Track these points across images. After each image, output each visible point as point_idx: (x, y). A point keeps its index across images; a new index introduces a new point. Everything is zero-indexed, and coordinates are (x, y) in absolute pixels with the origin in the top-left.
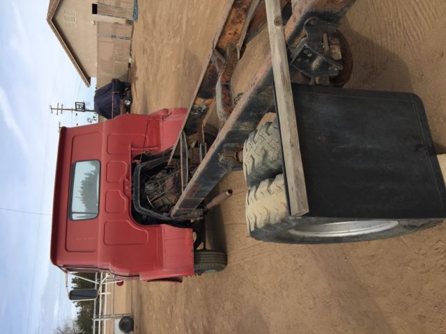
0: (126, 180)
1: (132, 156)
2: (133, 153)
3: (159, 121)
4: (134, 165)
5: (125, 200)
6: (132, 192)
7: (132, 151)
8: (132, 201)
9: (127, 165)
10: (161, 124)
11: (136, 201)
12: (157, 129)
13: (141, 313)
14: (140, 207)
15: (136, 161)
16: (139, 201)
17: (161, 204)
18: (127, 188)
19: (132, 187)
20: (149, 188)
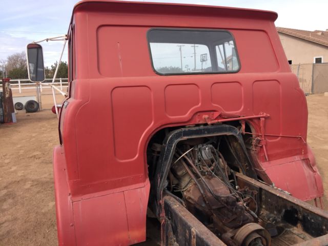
0: (216, 114)
1: (251, 119)
2: (256, 121)
3: (300, 154)
4: (237, 124)
5: (186, 116)
6: (197, 125)
7: (259, 118)
8: (184, 127)
9: (238, 113)
10: (297, 158)
11: (185, 134)
12: (290, 153)
13: (40, 119)
14: (177, 141)
15: (244, 127)
16: (185, 138)
17: (180, 173)
18: (205, 116)
19: (206, 124)
20: (206, 152)
